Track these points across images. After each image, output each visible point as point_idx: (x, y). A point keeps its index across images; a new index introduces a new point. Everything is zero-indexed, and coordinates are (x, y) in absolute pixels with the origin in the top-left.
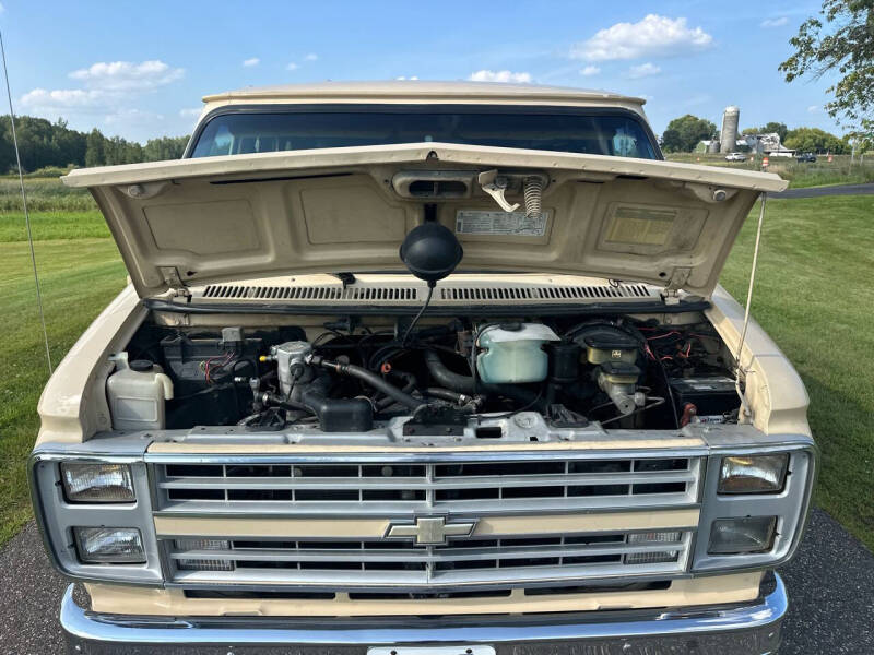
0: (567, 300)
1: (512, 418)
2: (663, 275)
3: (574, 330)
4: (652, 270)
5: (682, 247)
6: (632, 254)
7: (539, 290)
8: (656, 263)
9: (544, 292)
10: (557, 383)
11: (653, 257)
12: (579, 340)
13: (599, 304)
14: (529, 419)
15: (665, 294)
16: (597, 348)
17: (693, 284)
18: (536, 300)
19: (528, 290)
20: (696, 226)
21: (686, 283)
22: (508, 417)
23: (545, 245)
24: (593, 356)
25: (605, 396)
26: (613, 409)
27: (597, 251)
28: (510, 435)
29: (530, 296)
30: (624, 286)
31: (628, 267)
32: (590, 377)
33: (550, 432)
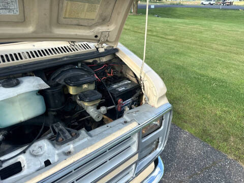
0: (48, 57)
1: (27, 152)
2: (96, 36)
3: (56, 75)
4: (91, 34)
5: (104, 20)
6: (79, 25)
7: (27, 53)
8: (92, 31)
9: (32, 54)
10: (53, 111)
11: (90, 27)
12: (61, 80)
13: (67, 57)
14: (40, 147)
15: (97, 47)
16: (74, 86)
17: (110, 41)
18: (26, 60)
19: (19, 54)
20: (111, 7)
21: (107, 40)
22: (24, 152)
23: (23, 21)
24: (72, 91)
25: (85, 113)
26: (91, 120)
27: (59, 24)
28: (28, 167)
29: (21, 59)
30: (77, 44)
31: (78, 34)
32: (72, 99)
33: (57, 152)
